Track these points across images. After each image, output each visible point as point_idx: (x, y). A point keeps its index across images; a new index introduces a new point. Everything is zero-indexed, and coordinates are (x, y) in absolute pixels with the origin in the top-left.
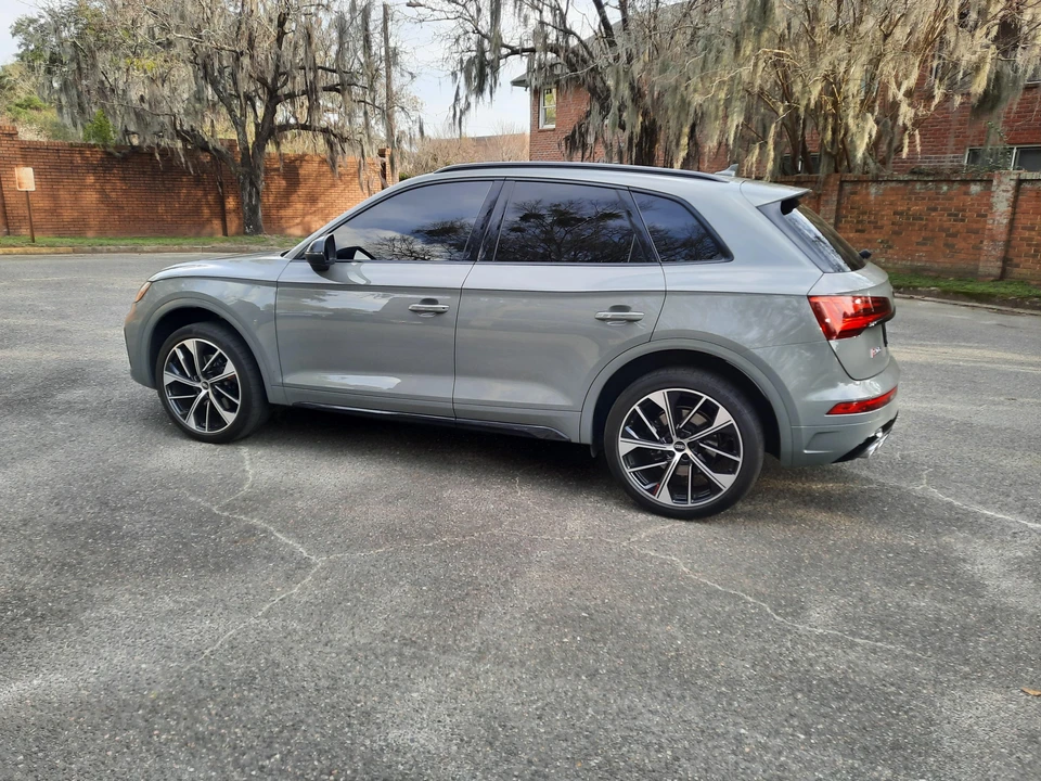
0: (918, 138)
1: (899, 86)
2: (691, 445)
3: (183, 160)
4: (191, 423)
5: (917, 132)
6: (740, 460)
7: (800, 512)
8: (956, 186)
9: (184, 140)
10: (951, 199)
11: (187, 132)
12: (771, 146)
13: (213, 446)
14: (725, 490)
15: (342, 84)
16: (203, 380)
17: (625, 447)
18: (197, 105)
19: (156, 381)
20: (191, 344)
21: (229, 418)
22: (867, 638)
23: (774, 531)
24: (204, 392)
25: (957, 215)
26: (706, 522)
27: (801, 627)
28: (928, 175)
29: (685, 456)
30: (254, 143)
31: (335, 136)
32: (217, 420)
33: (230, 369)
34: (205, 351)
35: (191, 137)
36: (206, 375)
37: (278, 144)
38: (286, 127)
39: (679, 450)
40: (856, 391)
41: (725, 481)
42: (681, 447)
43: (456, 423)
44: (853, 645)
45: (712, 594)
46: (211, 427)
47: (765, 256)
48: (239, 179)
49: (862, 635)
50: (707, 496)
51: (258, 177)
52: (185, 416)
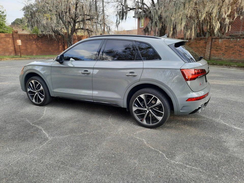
0: (230, 27)
1: (226, 14)
2: (151, 109)
3: (54, 37)
4: (34, 101)
5: (230, 26)
6: (163, 113)
7: (182, 127)
8: (241, 39)
9: (55, 33)
10: (240, 42)
11: (55, 31)
12: (193, 30)
13: (39, 106)
14: (160, 121)
15: (90, 18)
16: (36, 90)
17: (134, 109)
18: (58, 25)
19: (26, 91)
20: (33, 81)
21: (42, 100)
22: (190, 165)
23: (173, 132)
24: (37, 93)
25: (242, 47)
26: (155, 129)
27: (172, 161)
28: (234, 36)
29: (149, 112)
30: (70, 33)
31: (90, 31)
32: (39, 100)
33: (42, 88)
34: (36, 83)
35: (56, 32)
36: (37, 89)
37: (76, 33)
38: (78, 29)
39: (148, 110)
40: (195, 95)
41: (160, 118)
42: (149, 109)
43: (93, 102)
44: (186, 167)
45: (150, 150)
46: (38, 102)
47: (169, 58)
48: (67, 41)
49: (189, 164)
50: (156, 122)
51: (71, 41)
52: (32, 99)
